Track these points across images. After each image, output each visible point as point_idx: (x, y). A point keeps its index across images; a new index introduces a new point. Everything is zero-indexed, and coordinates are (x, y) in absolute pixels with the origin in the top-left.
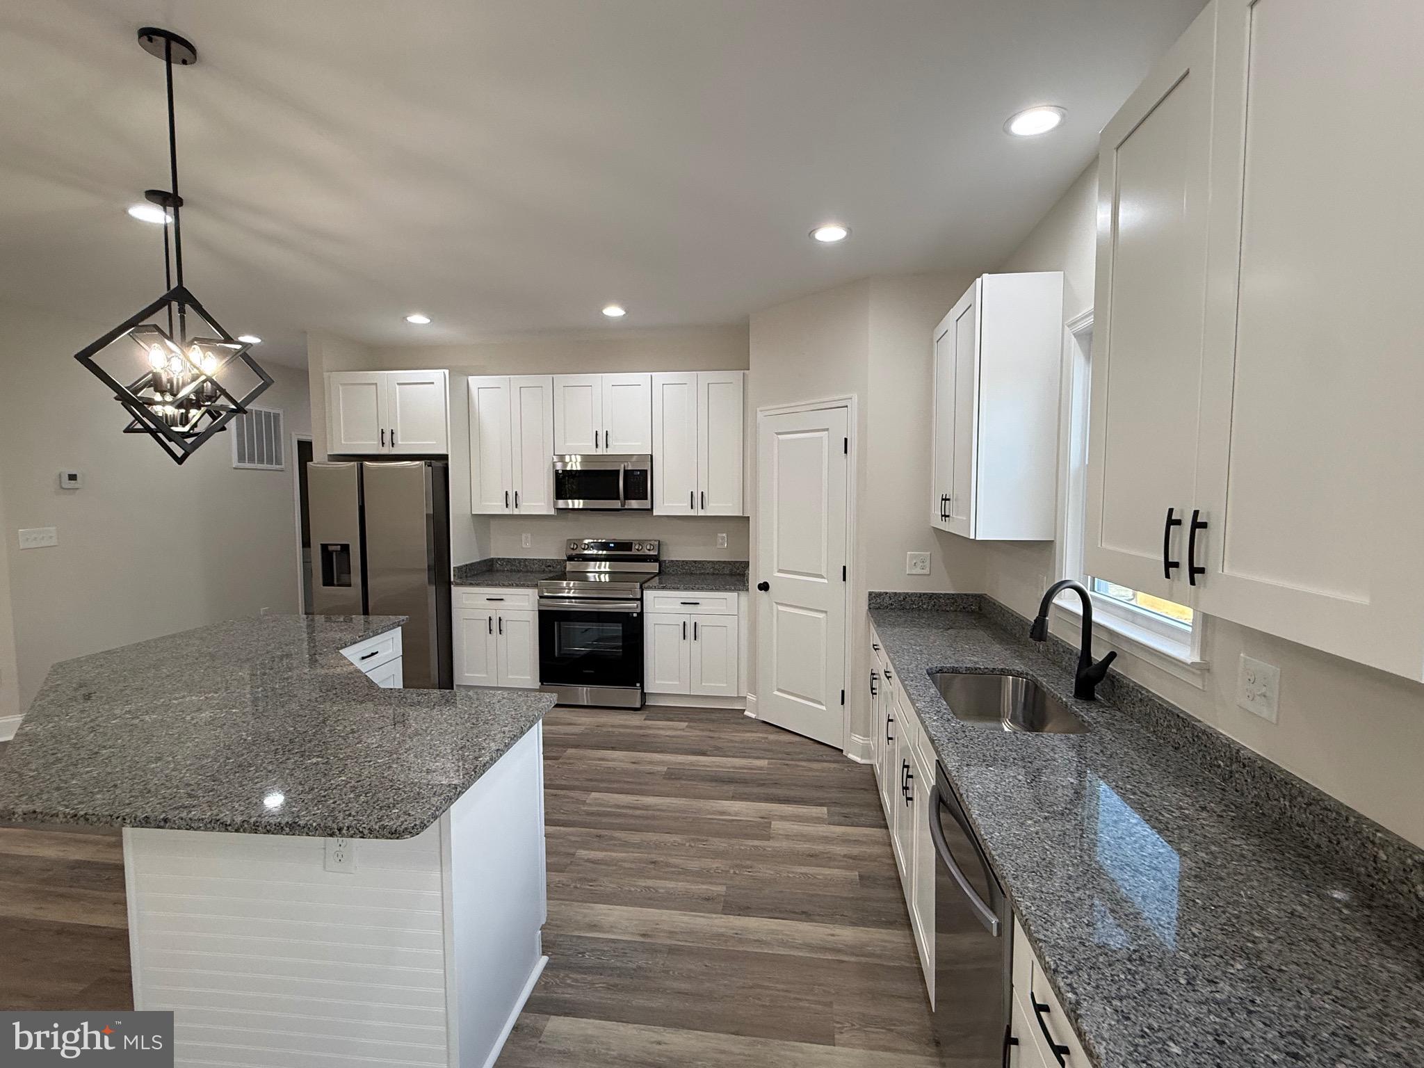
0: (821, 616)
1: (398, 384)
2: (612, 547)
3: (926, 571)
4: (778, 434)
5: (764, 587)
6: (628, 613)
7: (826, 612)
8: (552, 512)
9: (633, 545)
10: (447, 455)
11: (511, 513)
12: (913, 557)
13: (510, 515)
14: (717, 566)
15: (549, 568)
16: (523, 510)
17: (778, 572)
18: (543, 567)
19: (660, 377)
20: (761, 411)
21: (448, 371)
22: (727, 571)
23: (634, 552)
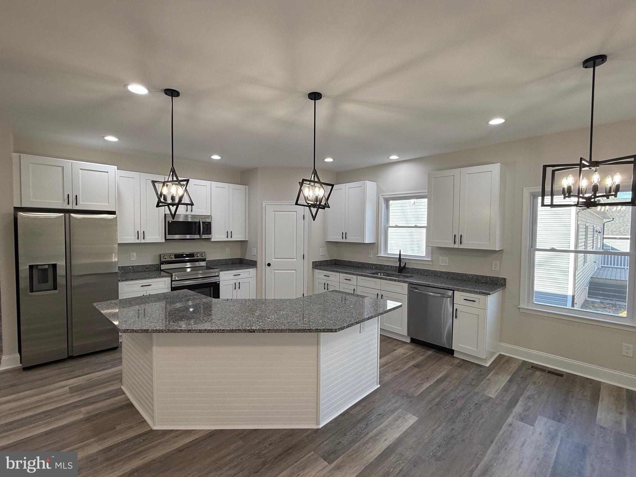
0: (294, 271)
1: (81, 169)
2: (184, 256)
3: (324, 254)
4: (274, 211)
5: (269, 265)
6: (215, 282)
7: (296, 270)
8: (164, 241)
9: (195, 255)
10: (115, 212)
11: (140, 242)
12: (322, 250)
13: (139, 243)
14: (227, 261)
15: (148, 269)
16: (147, 240)
17: (275, 259)
18: (144, 269)
19: (215, 184)
20: (264, 202)
21: (116, 167)
22: (231, 263)
23: (196, 258)
